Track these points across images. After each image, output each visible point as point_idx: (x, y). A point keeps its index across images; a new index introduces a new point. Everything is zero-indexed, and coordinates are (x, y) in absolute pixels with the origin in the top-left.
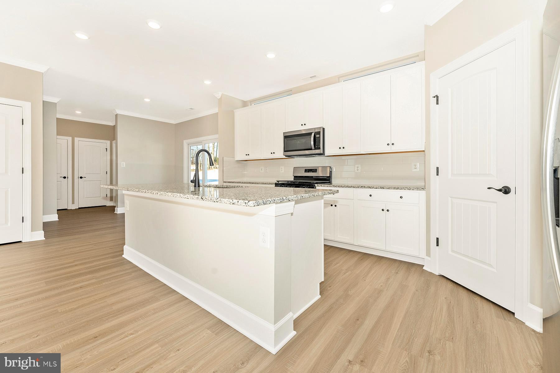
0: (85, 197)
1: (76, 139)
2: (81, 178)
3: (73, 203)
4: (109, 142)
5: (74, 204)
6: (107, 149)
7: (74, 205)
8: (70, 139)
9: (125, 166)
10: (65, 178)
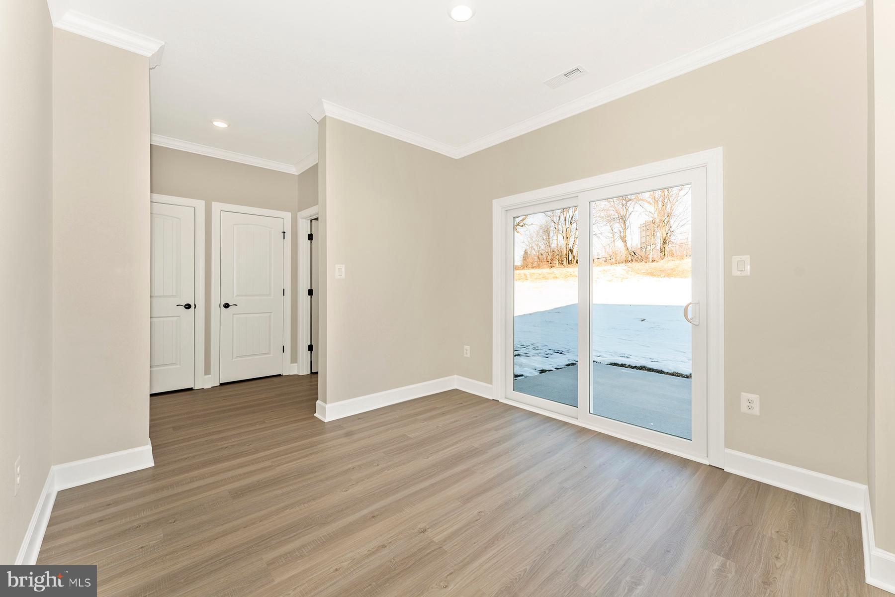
0: (234, 356)
1: (216, 206)
2: (227, 306)
3: (207, 371)
4: (288, 216)
5: (210, 374)
6: (284, 232)
7: (210, 376)
8: (200, 205)
9: (343, 276)
10: (188, 306)
